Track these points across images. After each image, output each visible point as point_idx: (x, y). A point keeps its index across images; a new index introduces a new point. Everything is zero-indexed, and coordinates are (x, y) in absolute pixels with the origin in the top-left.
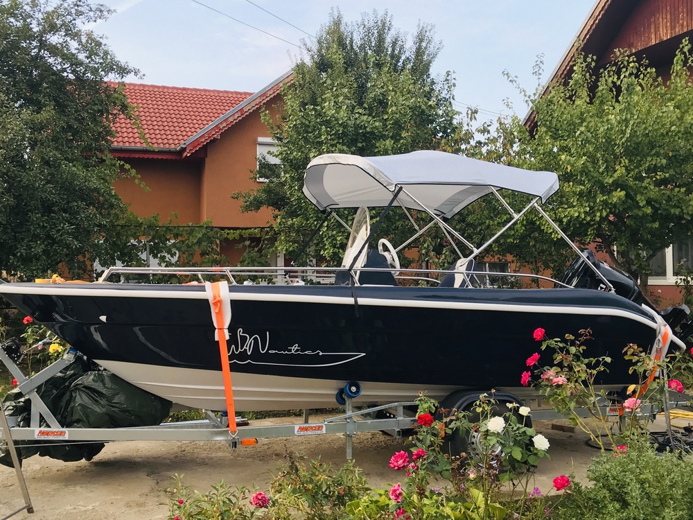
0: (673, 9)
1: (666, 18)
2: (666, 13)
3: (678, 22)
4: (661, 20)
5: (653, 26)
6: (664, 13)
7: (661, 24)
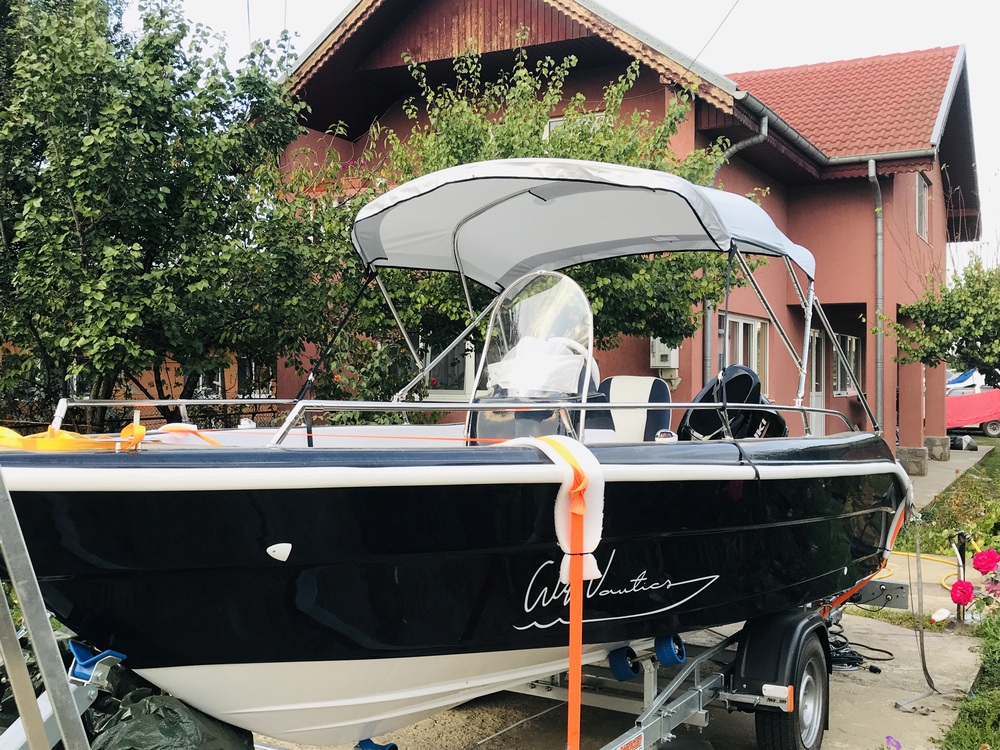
0: (488, 13)
1: (477, 23)
2: (477, 16)
3: (496, 33)
4: (468, 24)
5: (455, 30)
6: (474, 15)
7: (468, 30)
